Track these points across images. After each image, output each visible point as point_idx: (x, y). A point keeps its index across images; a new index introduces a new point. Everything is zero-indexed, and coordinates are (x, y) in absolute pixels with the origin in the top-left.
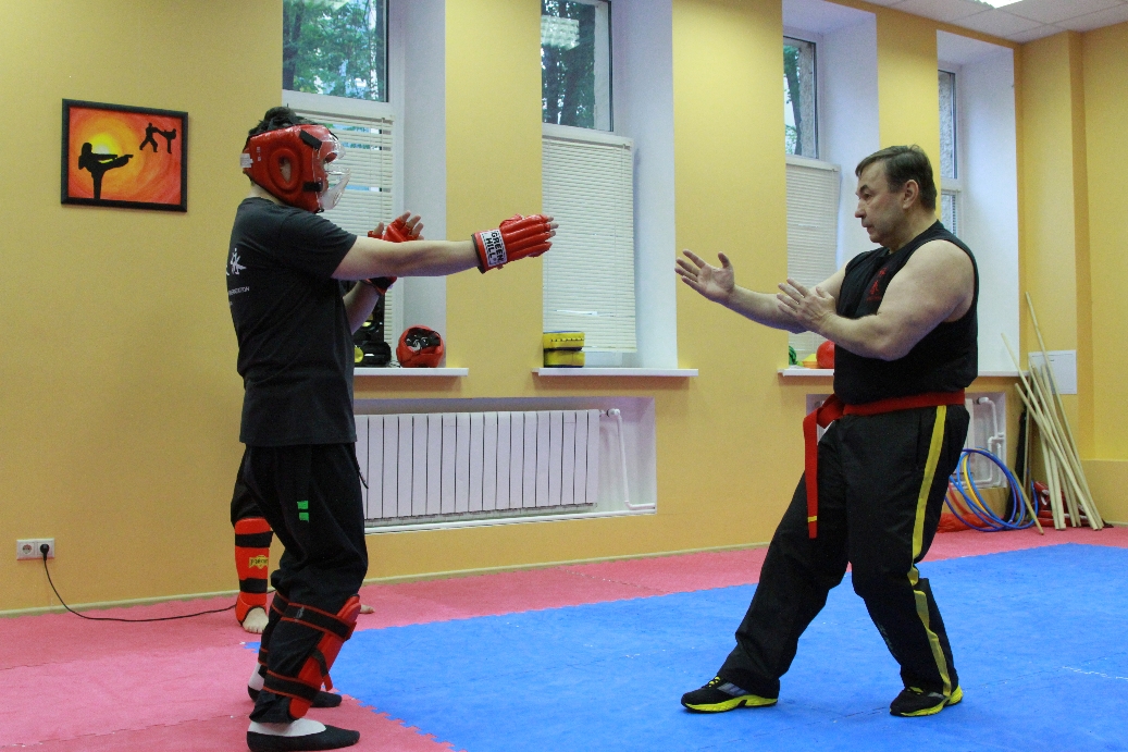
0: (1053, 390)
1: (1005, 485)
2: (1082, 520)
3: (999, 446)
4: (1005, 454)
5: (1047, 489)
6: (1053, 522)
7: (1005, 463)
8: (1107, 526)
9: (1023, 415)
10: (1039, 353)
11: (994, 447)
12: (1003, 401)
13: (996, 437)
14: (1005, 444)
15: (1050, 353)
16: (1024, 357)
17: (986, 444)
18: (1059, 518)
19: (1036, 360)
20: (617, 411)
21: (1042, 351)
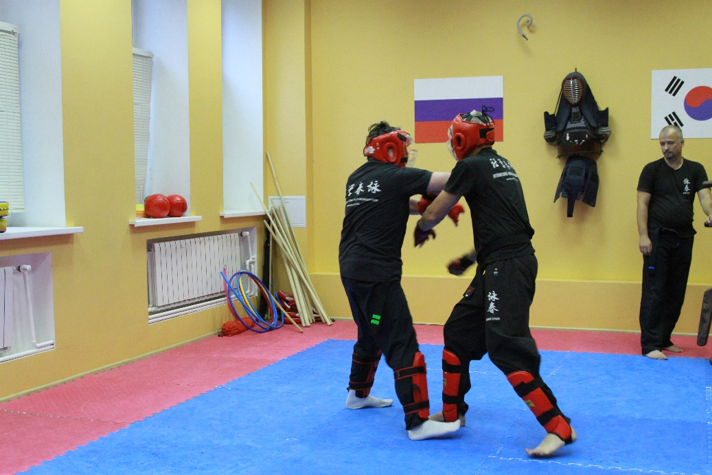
0: (288, 224)
1: (257, 295)
2: (316, 318)
3: (253, 266)
4: (256, 270)
5: (293, 297)
6: (300, 320)
7: (256, 275)
8: (333, 321)
9: (267, 242)
10: (278, 197)
11: (250, 267)
12: (255, 231)
13: (251, 260)
14: (256, 264)
15: (285, 197)
16: (266, 202)
17: (245, 265)
18: (305, 315)
19: (277, 204)
21: (279, 195)
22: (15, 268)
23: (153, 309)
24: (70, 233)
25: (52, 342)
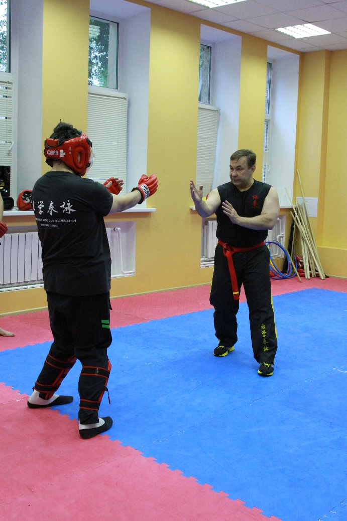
0: (307, 214)
1: (283, 257)
2: (316, 274)
3: (282, 239)
4: (284, 243)
5: (302, 259)
6: (304, 275)
7: (284, 246)
8: (327, 277)
9: (293, 225)
10: (302, 198)
11: (280, 240)
12: (285, 218)
13: (280, 235)
14: (284, 238)
15: (306, 198)
16: (294, 200)
17: (276, 239)
18: (307, 273)
19: (300, 201)
20: (119, 229)
21: (302, 196)
22: (112, 229)
23: (206, 259)
24: (148, 211)
25: (133, 271)
